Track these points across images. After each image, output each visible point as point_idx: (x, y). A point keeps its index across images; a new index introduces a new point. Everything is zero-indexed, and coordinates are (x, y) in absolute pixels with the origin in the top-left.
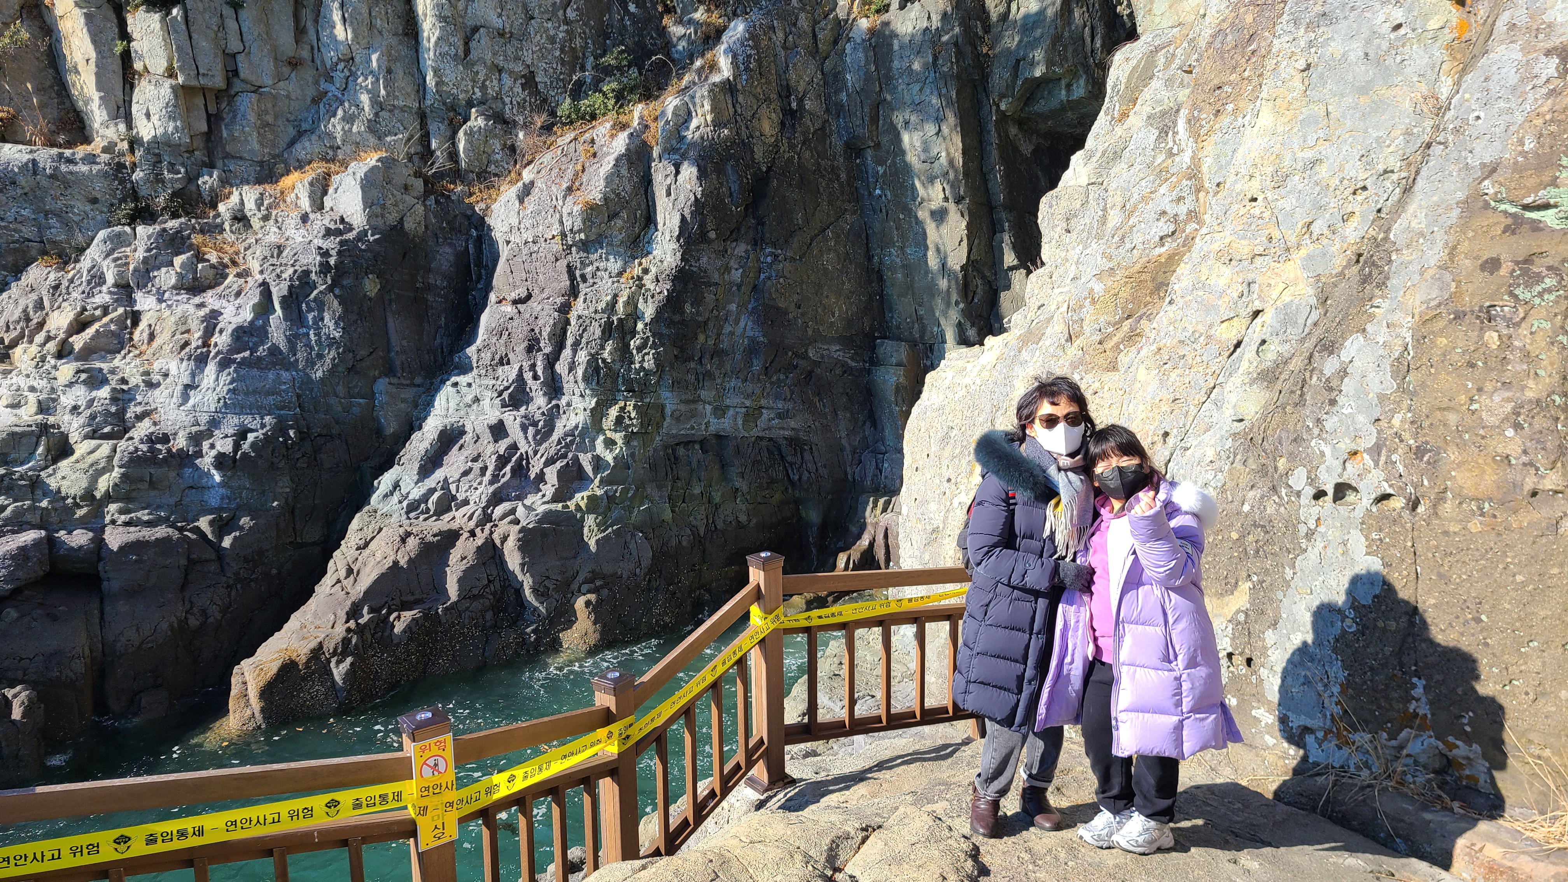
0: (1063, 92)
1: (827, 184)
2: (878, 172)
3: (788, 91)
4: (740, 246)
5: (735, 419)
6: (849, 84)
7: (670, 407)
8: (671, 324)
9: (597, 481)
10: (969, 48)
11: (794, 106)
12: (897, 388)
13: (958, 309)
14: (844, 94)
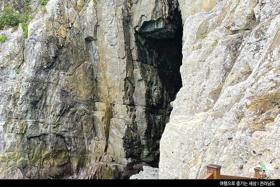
0: (156, 26)
1: (80, 51)
2: (96, 48)
3: (69, 21)
4: (54, 70)
5: (50, 128)
6: (88, 20)
7: (30, 124)
8: (31, 96)
9: (5, 150)
10: (126, 11)
11: (70, 26)
12: (103, 118)
13: (123, 93)
14: (86, 23)
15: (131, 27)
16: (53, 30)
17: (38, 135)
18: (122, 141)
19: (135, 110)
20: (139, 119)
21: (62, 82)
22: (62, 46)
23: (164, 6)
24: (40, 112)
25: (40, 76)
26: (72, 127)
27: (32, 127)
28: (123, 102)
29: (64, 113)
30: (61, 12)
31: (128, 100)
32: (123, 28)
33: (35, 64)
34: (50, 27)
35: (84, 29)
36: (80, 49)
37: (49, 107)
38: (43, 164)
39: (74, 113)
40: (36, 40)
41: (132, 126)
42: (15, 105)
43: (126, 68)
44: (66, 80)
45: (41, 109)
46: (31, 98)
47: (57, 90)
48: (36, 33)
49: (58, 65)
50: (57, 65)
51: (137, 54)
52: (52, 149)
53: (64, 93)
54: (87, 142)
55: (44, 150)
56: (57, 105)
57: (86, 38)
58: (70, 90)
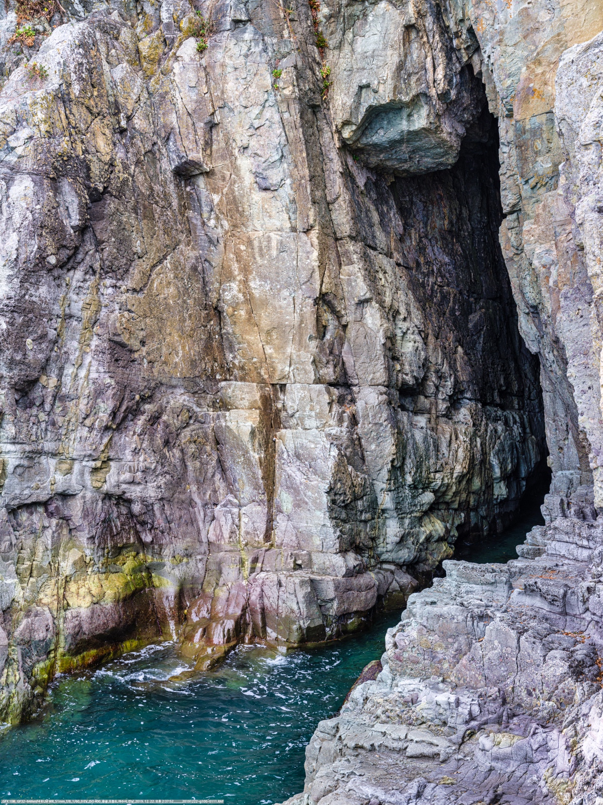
0: (404, 123)
1: (161, 211)
2: (212, 201)
3: (117, 108)
4: (79, 274)
5: (82, 474)
6: (180, 105)
7: (12, 461)
8: (11, 363)
10: (309, 72)
11: (123, 123)
12: (253, 433)
13: (313, 344)
14: (174, 115)
15: (326, 128)
16: (71, 135)
17: (43, 497)
18: (325, 499)
19: (353, 401)
20: (368, 427)
21: (113, 316)
22: (101, 188)
23: (429, 54)
24: (43, 416)
25: (37, 294)
26: (153, 467)
27: (19, 471)
28: (315, 375)
29: (124, 419)
30: (91, 76)
31: (331, 370)
32: (301, 130)
33: (17, 250)
34: (58, 124)
35: (168, 139)
36: (162, 203)
37: (74, 401)
38: (67, 594)
39: (155, 419)
40: (12, 169)
41: (350, 450)
43: (317, 264)
44: (123, 307)
45: (47, 407)
46: (11, 369)
47: (95, 342)
48: (12, 144)
49: (93, 255)
50: (88, 258)
51: (349, 217)
52: (94, 543)
53: (119, 352)
54: (202, 513)
55: (65, 547)
56: (99, 393)
57: (177, 167)
58: (138, 343)
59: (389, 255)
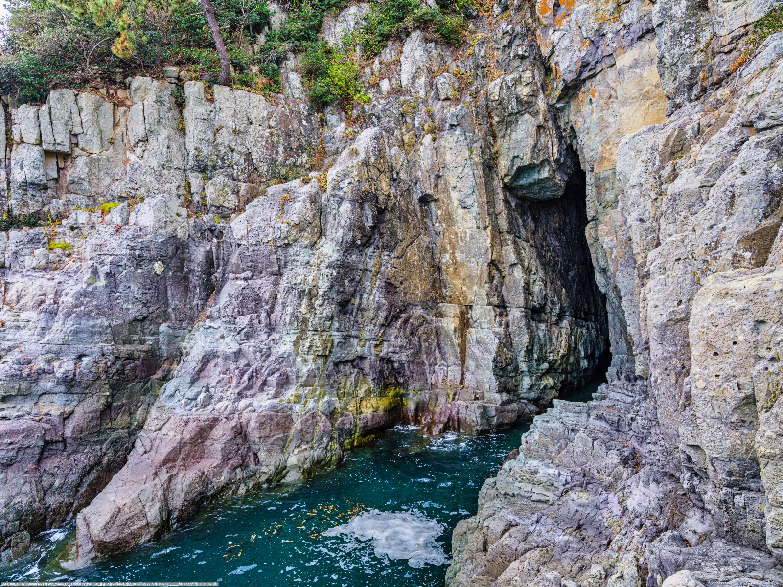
0: (536, 175)
1: (412, 219)
2: (438, 214)
3: (392, 168)
4: (371, 249)
5: (370, 347)
6: (423, 167)
7: (337, 340)
8: (338, 292)
9: (299, 384)
10: (488, 150)
11: (395, 176)
12: (455, 330)
13: (487, 286)
14: (420, 172)
15: (496, 178)
16: (369, 182)
17: (351, 358)
18: (491, 365)
19: (507, 315)
20: (515, 328)
21: (387, 270)
22: (383, 208)
23: (550, 140)
24: (352, 318)
25: (351, 259)
26: (405, 345)
27: (340, 345)
28: (488, 301)
29: (391, 321)
30: (380, 153)
31: (496, 299)
32: (483, 178)
33: (342, 237)
34: (363, 176)
35: (417, 183)
36: (413, 215)
37: (367, 311)
38: (361, 406)
39: (406, 321)
40: (341, 198)
41: (505, 340)
42: (311, 306)
43: (490, 245)
44: (392, 266)
45: (354, 314)
46: (338, 295)
47: (378, 282)
48: (341, 186)
49: (378, 240)
50: (376, 241)
51: (507, 222)
52: (375, 382)
53: (390, 287)
54: (429, 369)
55: (361, 383)
56: (379, 308)
57: (420, 197)
58: (399, 284)
59: (527, 241)
